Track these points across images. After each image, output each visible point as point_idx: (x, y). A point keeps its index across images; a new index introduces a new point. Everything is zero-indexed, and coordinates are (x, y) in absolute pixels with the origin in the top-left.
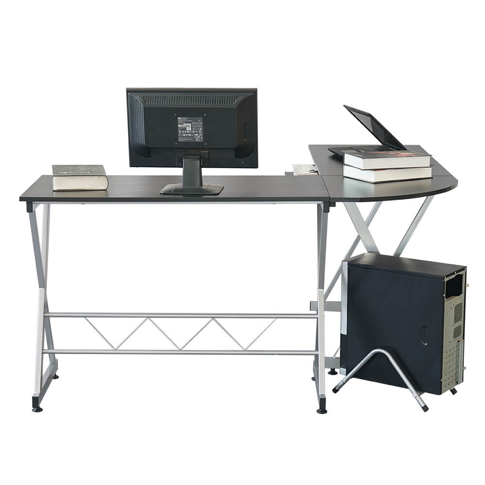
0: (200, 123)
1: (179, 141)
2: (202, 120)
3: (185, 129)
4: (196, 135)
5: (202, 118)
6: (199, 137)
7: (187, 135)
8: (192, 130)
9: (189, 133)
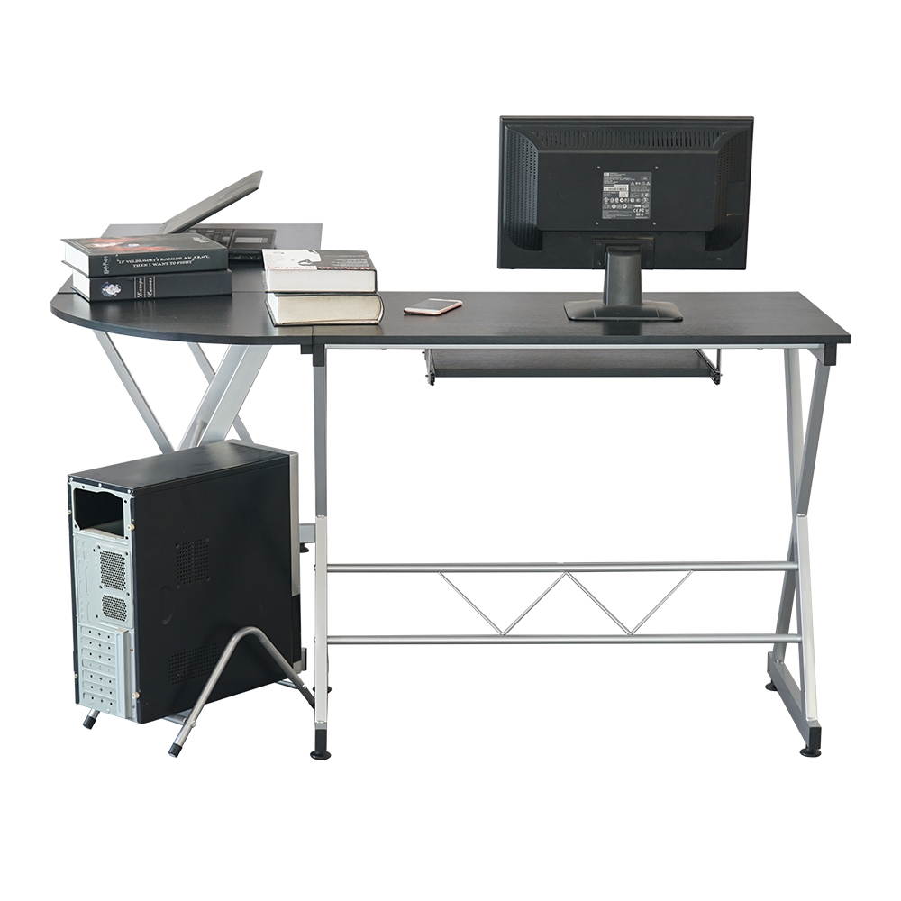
0: (646, 183)
1: (604, 218)
2: (650, 178)
3: (616, 195)
4: (636, 206)
5: (650, 173)
6: (642, 211)
7: (619, 207)
8: (629, 197)
9: (624, 203)
